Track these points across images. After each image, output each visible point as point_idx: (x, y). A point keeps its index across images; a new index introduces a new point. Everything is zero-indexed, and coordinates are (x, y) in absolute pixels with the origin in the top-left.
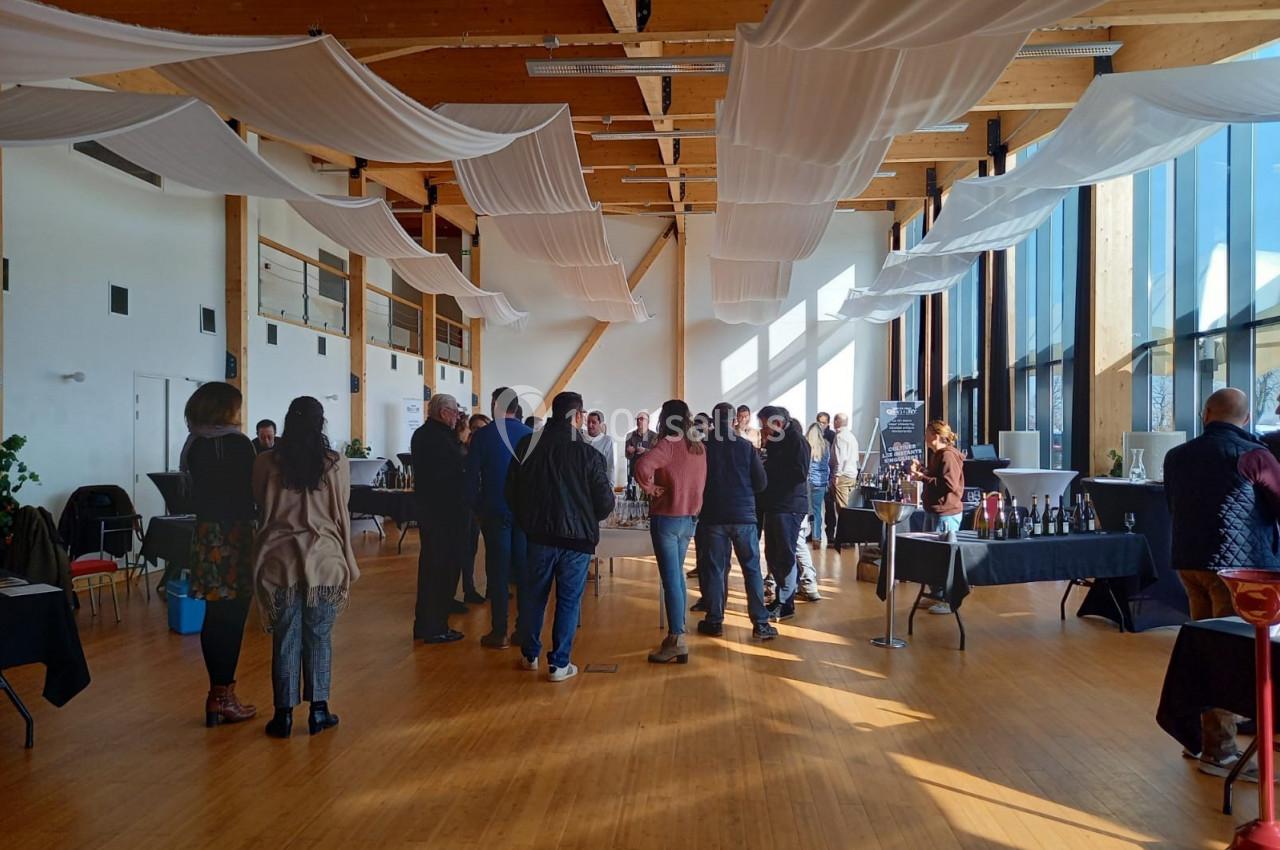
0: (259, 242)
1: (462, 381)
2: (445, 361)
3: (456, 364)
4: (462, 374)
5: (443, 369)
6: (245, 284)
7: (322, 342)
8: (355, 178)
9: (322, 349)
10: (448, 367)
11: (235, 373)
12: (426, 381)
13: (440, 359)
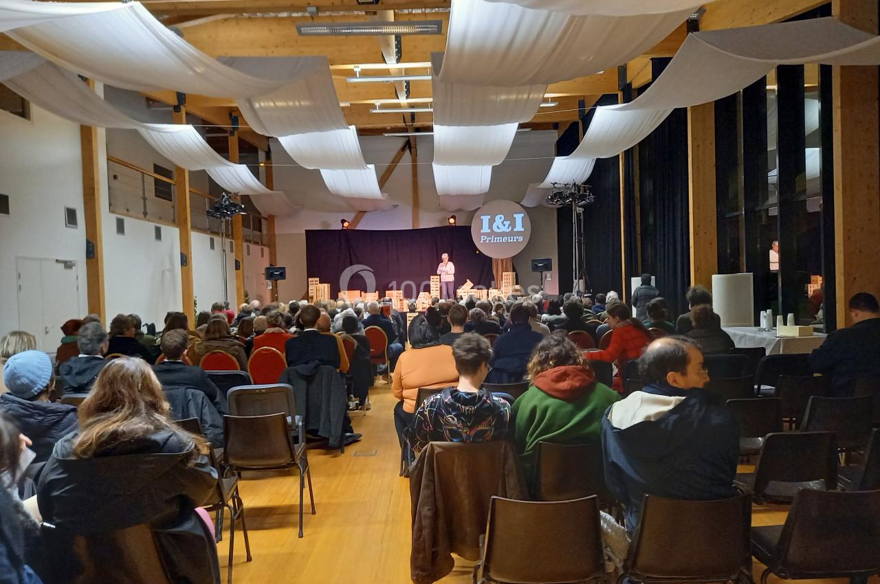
0: (108, 159)
1: (262, 256)
2: (250, 241)
3: (257, 243)
4: (262, 250)
5: (248, 247)
6: (98, 190)
7: (158, 231)
8: (177, 112)
9: (158, 235)
10: (252, 247)
11: (94, 254)
12: (236, 256)
13: (246, 240)
